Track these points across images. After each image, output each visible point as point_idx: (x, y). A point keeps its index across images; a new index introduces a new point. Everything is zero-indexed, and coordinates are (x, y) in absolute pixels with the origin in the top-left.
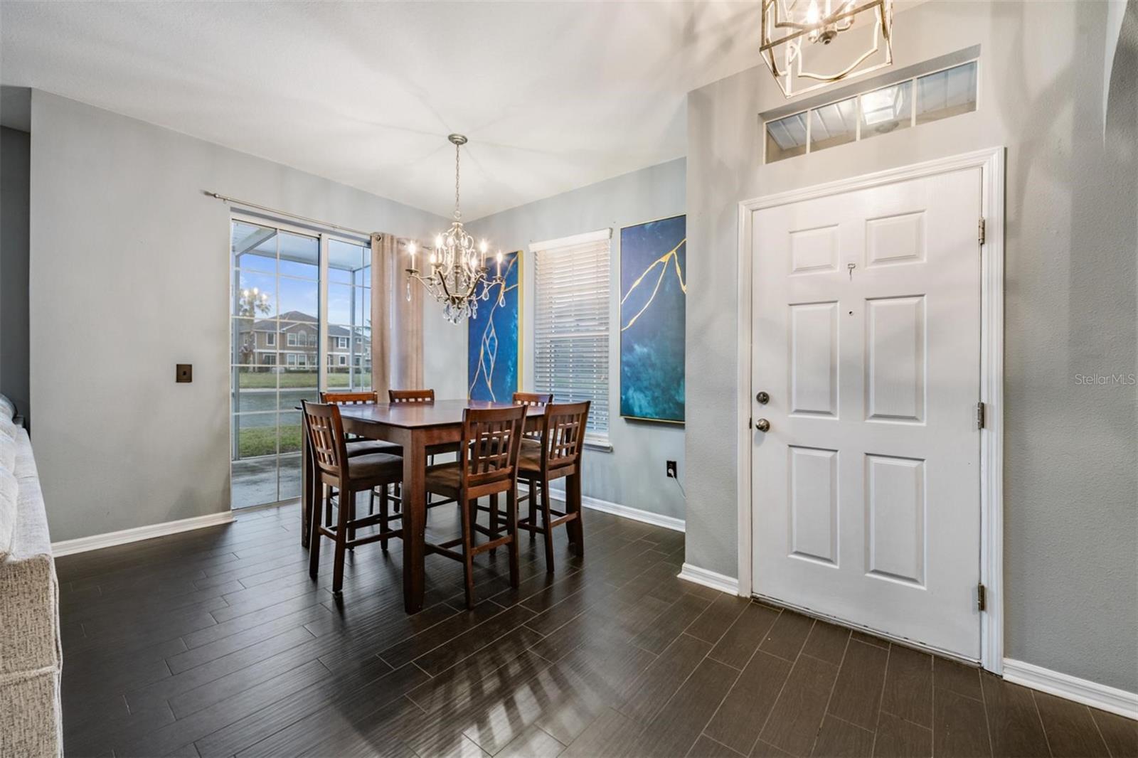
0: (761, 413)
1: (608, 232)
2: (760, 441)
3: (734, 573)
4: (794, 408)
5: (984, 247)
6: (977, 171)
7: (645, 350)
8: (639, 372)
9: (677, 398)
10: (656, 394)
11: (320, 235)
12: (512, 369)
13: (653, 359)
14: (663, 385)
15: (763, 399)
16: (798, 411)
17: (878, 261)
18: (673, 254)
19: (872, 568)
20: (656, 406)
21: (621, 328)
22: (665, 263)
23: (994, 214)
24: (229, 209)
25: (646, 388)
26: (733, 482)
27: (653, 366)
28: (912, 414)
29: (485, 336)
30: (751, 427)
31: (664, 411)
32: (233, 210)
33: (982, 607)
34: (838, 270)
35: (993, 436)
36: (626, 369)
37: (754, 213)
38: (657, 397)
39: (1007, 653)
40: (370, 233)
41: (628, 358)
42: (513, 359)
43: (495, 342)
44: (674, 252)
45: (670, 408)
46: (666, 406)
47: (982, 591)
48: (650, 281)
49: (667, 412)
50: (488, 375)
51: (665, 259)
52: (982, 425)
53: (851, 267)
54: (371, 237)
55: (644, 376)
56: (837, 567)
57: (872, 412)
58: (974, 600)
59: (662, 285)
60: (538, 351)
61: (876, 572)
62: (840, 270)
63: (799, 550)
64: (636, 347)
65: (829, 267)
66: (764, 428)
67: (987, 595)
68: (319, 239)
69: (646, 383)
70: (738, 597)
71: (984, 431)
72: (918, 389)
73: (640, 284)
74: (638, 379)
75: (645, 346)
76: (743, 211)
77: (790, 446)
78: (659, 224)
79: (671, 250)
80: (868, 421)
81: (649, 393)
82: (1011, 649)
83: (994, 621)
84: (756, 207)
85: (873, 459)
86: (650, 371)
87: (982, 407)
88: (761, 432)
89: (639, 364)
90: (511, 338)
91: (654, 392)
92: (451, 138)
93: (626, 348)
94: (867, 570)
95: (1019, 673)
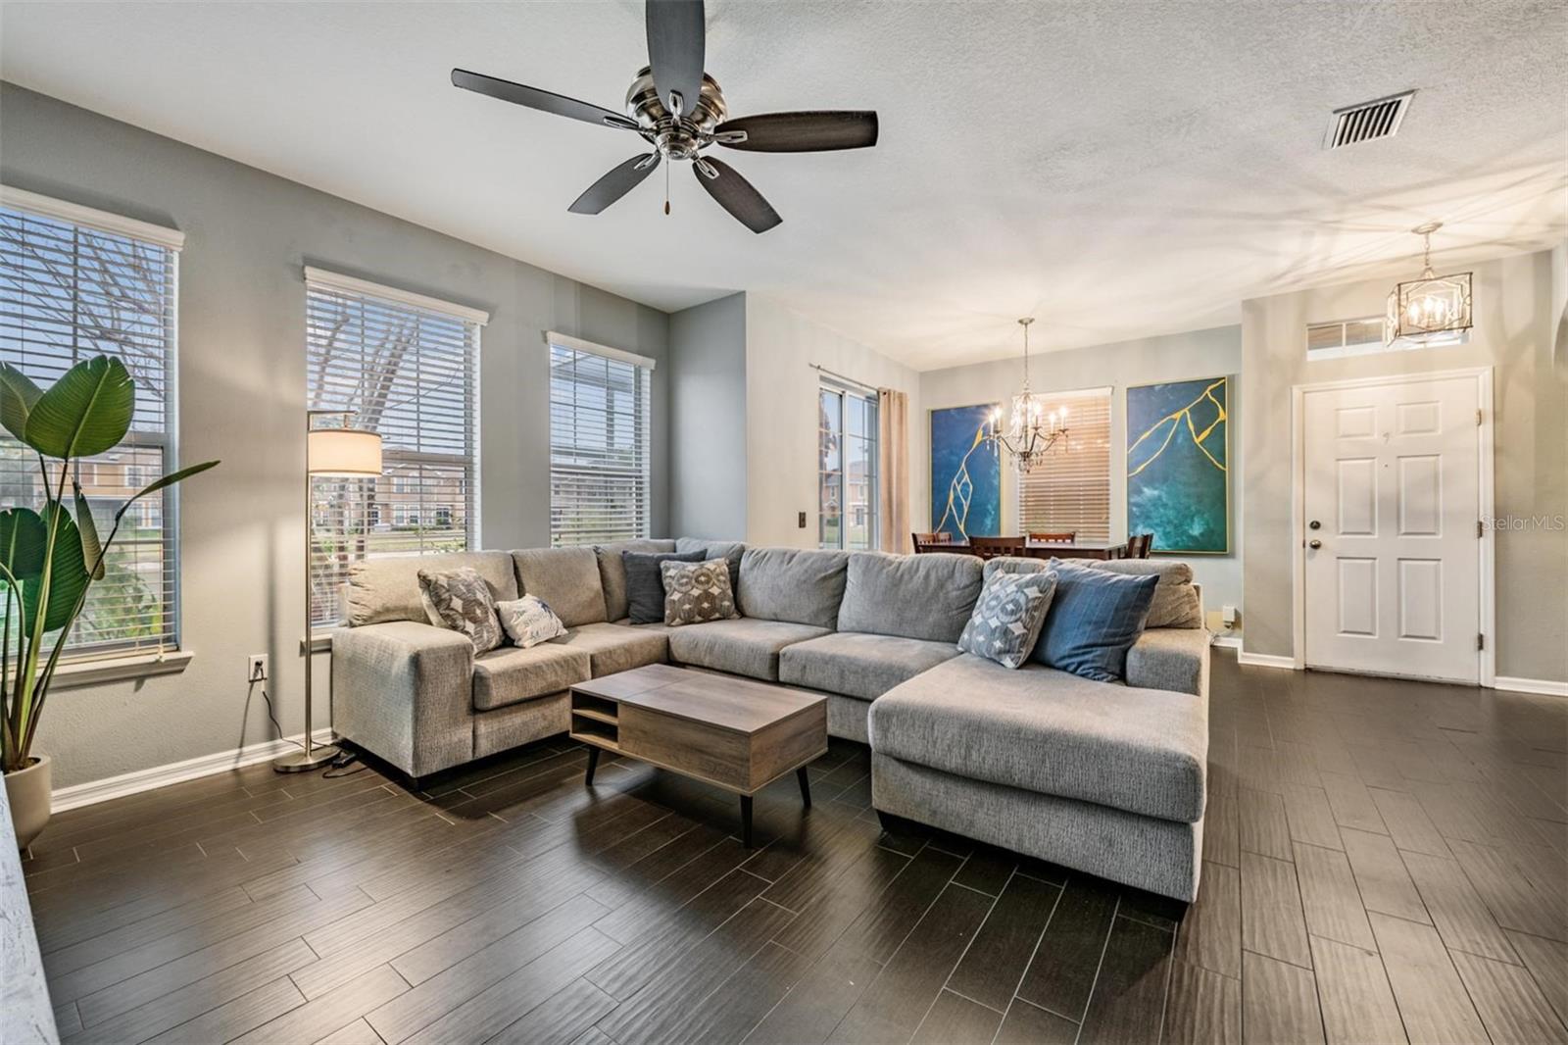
0: (1313, 536)
1: (1111, 389)
2: (1312, 556)
3: (1290, 653)
4: (1341, 531)
5: (1481, 426)
6: (1475, 380)
7: (1156, 493)
8: (1151, 512)
9: (1191, 532)
10: (1168, 530)
11: (843, 392)
12: (993, 513)
13: (1164, 500)
14: (1176, 522)
15: (1316, 526)
16: (1344, 533)
17: (1405, 432)
18: (1185, 413)
19: (1404, 633)
20: (1167, 539)
21: (1128, 473)
22: (1176, 420)
23: (1487, 407)
24: (818, 379)
25: (1157, 525)
26: (1289, 587)
27: (1165, 506)
28: (1433, 531)
29: (955, 481)
30: (1304, 546)
31: (1177, 544)
32: (823, 379)
33: (1481, 647)
34: (1376, 436)
35: (1488, 542)
36: (1134, 509)
37: (1306, 395)
38: (1169, 533)
39: (1497, 674)
40: (876, 387)
41: (1135, 499)
42: (995, 503)
43: (969, 487)
44: (1186, 410)
45: (1183, 541)
46: (1178, 539)
47: (1481, 638)
48: (1161, 434)
49: (1180, 544)
50: (960, 519)
51: (1178, 416)
52: (1480, 535)
53: (1387, 435)
54: (878, 393)
55: (1154, 514)
56: (1376, 637)
57: (1403, 531)
58: (1475, 643)
59: (1175, 437)
60: (1023, 495)
61: (1407, 636)
62: (1376, 437)
63: (1346, 629)
64: (1145, 490)
65: (1368, 435)
66: (1316, 547)
67: (1484, 639)
68: (841, 396)
69: (1157, 521)
70: (1295, 670)
71: (1481, 539)
72: (1436, 515)
73: (1148, 437)
74: (1148, 517)
75: (1156, 489)
76: (1296, 391)
77: (1338, 558)
78: (1170, 387)
79: (1184, 408)
80: (1400, 537)
81: (1160, 529)
82: (1500, 670)
83: (1488, 656)
84: (1307, 390)
85: (1403, 562)
86: (1162, 510)
87: (1480, 524)
88: (1313, 550)
89: (1150, 504)
90: (991, 484)
91: (1165, 528)
92: (1021, 322)
93: (1134, 489)
94: (1399, 636)
95: (1506, 684)
